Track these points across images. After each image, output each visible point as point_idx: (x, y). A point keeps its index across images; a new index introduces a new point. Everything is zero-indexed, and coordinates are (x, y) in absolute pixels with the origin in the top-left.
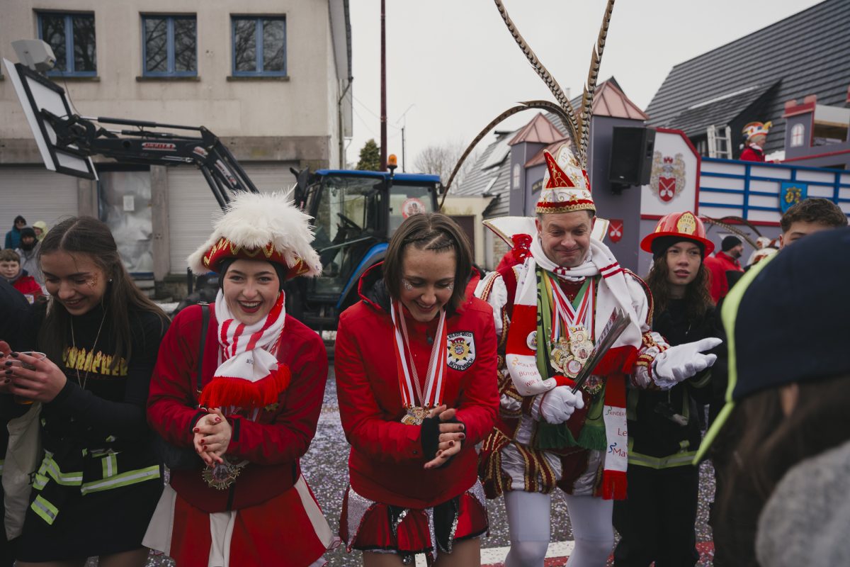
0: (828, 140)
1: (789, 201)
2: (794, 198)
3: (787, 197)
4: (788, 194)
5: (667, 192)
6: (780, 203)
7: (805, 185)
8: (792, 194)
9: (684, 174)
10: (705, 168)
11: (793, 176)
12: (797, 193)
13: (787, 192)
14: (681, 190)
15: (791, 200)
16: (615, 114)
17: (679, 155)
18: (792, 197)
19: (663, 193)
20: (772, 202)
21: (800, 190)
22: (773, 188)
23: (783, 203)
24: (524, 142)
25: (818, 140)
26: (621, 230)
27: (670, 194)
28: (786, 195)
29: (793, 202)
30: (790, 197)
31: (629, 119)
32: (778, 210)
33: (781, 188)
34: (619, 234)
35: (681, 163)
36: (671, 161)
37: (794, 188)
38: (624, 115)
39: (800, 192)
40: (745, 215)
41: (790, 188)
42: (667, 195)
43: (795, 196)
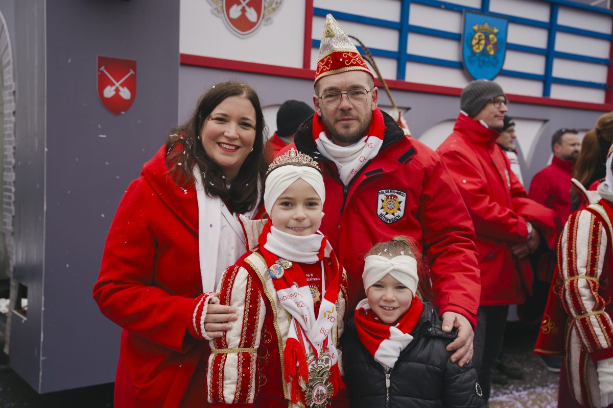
1: (478, 49)
2: (486, 45)
3: (474, 42)
4: (477, 36)
5: (243, 10)
6: (462, 53)
7: (505, 22)
8: (483, 37)
11: (486, 3)
12: (491, 36)
13: (475, 32)
14: (274, 10)
15: (481, 47)
18: (483, 42)
19: (235, 12)
20: (448, 51)
21: (496, 30)
22: (451, 22)
23: (468, 53)
26: (131, 84)
27: (252, 15)
28: (472, 38)
29: (484, 52)
30: (478, 43)
32: (459, 66)
33: (465, 25)
34: (125, 94)
37: (486, 26)
39: (496, 34)
40: (401, 71)
41: (478, 25)
42: (243, 17)
43: (487, 38)
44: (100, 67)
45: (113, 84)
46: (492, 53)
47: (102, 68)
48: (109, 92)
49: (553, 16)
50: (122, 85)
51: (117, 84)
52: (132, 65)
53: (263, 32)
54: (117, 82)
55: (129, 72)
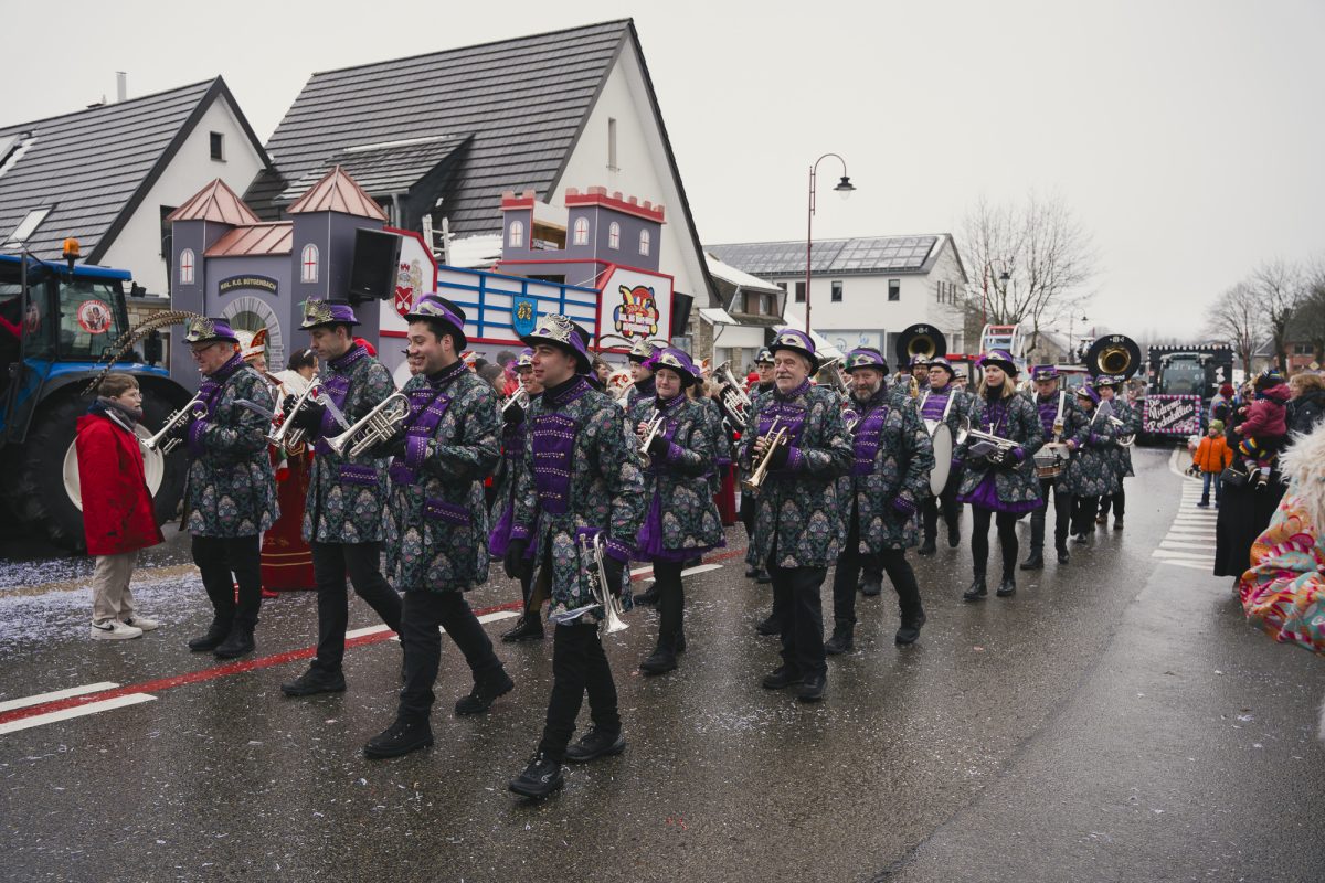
0: (546, 242)
1: (521, 317)
2: (526, 314)
3: (519, 313)
4: (520, 309)
5: (403, 304)
6: (513, 320)
7: (536, 300)
8: (524, 309)
9: (421, 284)
10: (443, 277)
11: (524, 289)
12: (529, 309)
13: (519, 307)
15: (523, 316)
16: (353, 212)
17: (416, 262)
18: (524, 312)
19: (400, 306)
20: (505, 318)
21: (531, 305)
22: (506, 302)
23: (516, 320)
24: (203, 220)
25: (537, 243)
27: (407, 306)
28: (518, 310)
29: (525, 318)
30: (521, 313)
31: (368, 218)
32: (511, 327)
33: (513, 303)
35: (418, 271)
36: (408, 268)
37: (526, 303)
38: (362, 213)
39: (531, 308)
40: (480, 332)
41: (522, 302)
42: (403, 308)
43: (526, 311)
46: (529, 318)
49: (562, 294)
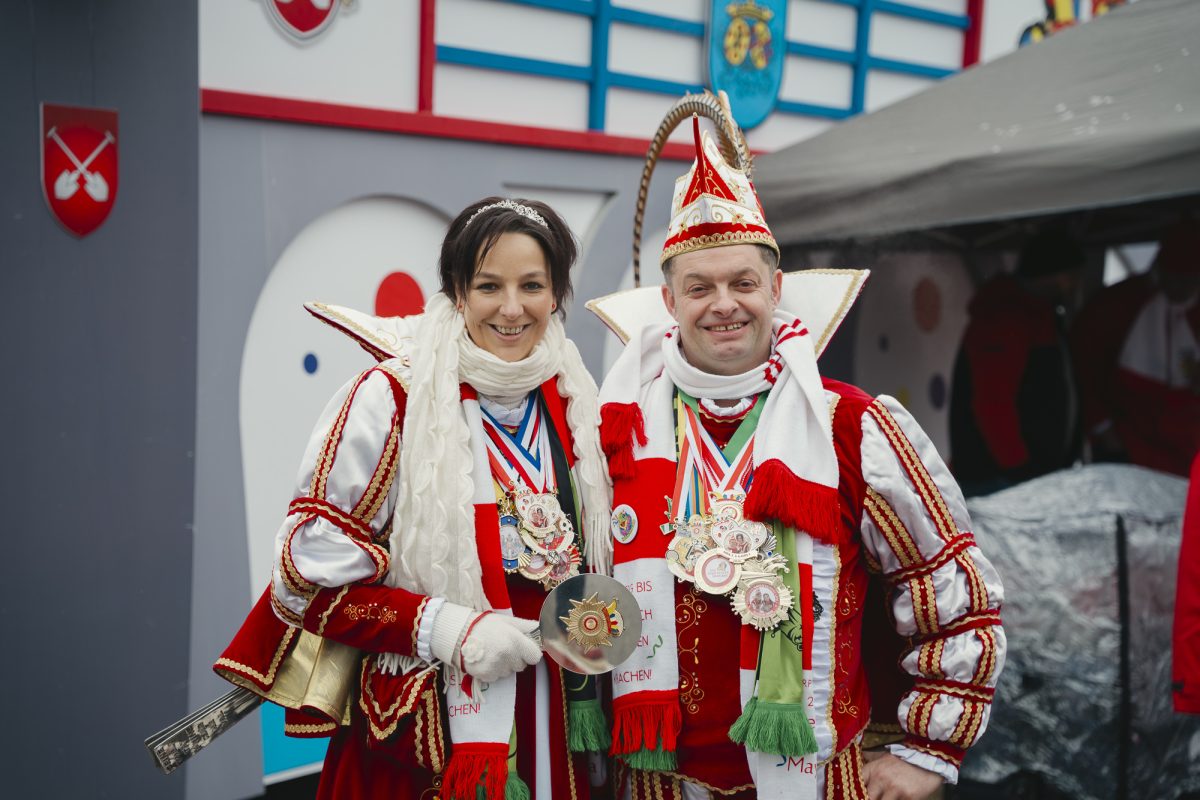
1: (737, 57)
2: (752, 45)
3: (730, 41)
4: (734, 28)
6: (707, 67)
8: (746, 29)
12: (760, 28)
13: (731, 19)
15: (742, 52)
18: (745, 41)
20: (679, 58)
21: (768, 14)
29: (748, 64)
30: (737, 44)
33: (712, 4)
34: (97, 188)
37: (751, 5)
39: (768, 23)
41: (737, 3)
43: (752, 32)
44: (47, 130)
45: (72, 168)
46: (761, 63)
47: (52, 132)
48: (65, 186)
50: (92, 169)
51: (82, 167)
52: (110, 121)
53: (339, 32)
54: (82, 160)
55: (103, 137)
